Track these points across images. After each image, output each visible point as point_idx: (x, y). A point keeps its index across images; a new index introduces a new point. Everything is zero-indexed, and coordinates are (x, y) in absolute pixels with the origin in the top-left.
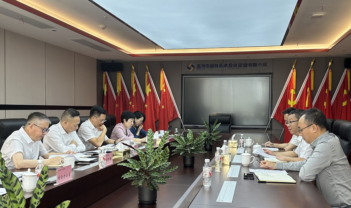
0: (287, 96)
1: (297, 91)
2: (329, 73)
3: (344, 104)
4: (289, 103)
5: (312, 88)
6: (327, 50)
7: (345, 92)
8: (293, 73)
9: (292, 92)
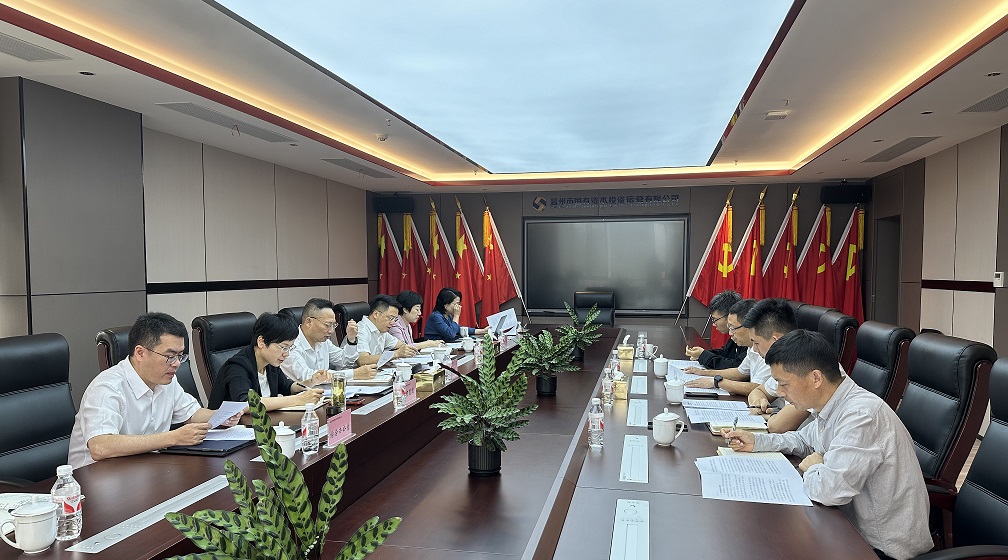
0: (716, 256)
1: (735, 246)
2: (792, 213)
3: (821, 269)
4: (720, 268)
5: (762, 242)
6: (789, 173)
7: (822, 248)
8: (727, 213)
9: (726, 248)
